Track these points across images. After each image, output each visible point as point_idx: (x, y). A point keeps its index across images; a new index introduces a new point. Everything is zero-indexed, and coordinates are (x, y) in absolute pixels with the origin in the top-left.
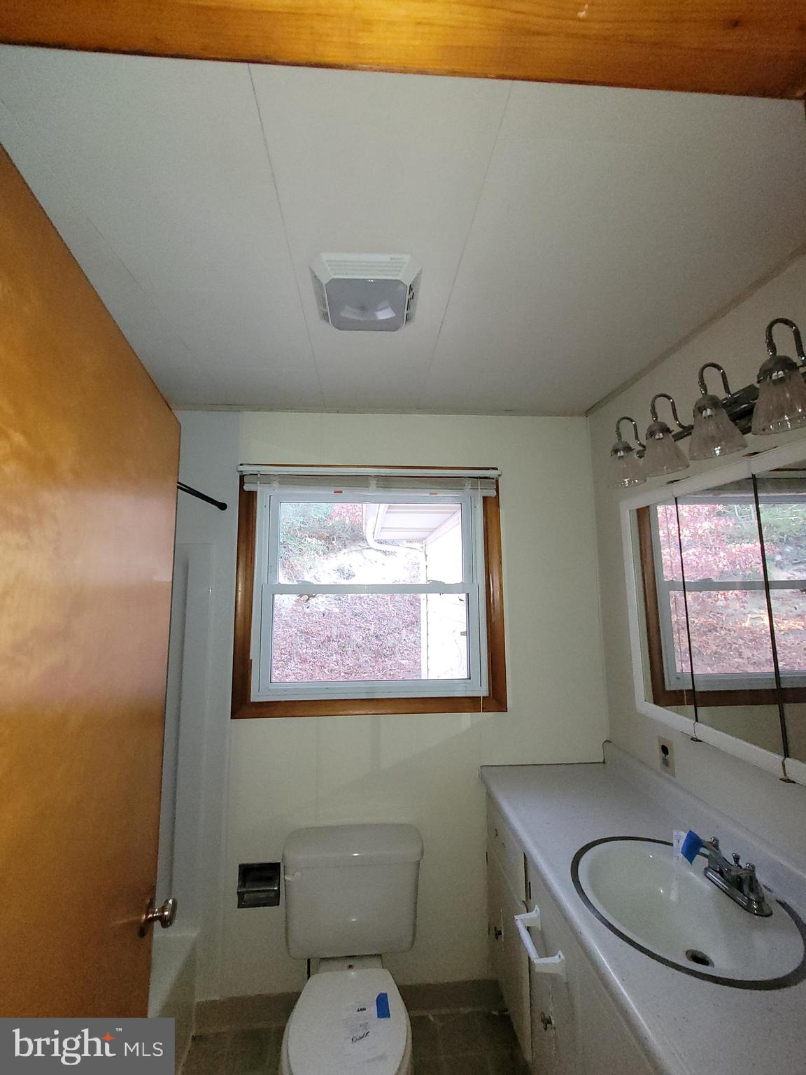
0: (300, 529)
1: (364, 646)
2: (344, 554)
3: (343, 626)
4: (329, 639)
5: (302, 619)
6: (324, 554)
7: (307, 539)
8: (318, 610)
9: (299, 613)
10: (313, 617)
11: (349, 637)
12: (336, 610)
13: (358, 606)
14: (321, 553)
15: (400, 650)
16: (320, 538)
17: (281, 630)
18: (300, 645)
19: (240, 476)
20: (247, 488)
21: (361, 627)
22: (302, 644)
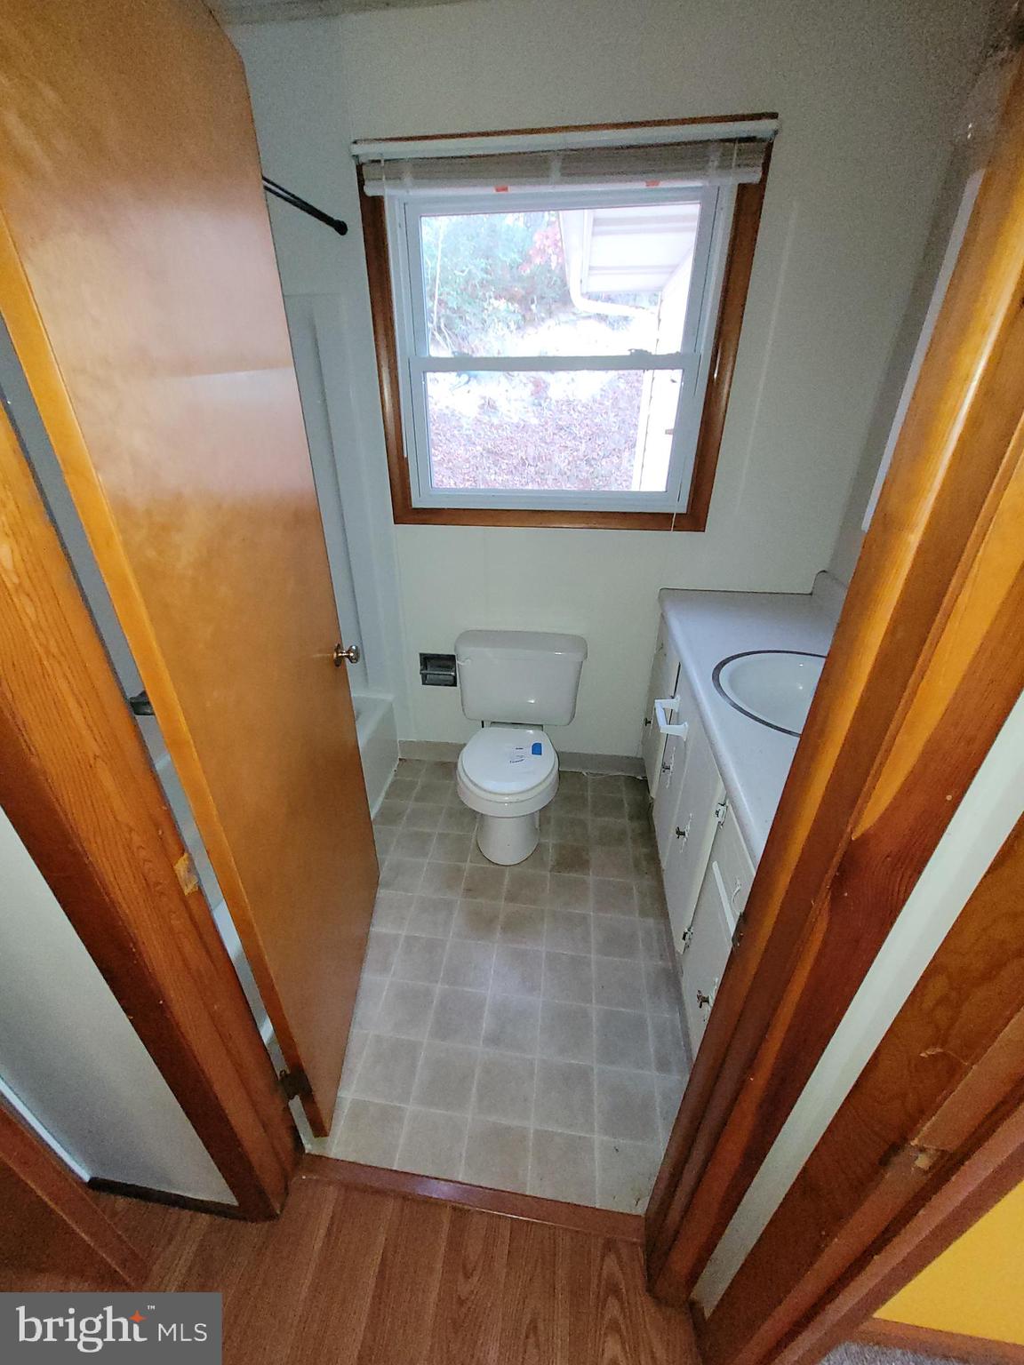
0: (481, 284)
1: (569, 473)
2: (549, 327)
3: (543, 445)
4: (524, 462)
5: (489, 433)
6: (519, 328)
7: (493, 301)
8: (509, 420)
9: (485, 424)
10: (503, 430)
11: (550, 460)
12: (535, 421)
13: (565, 416)
14: (513, 327)
15: (616, 480)
16: (511, 299)
17: (462, 448)
18: (487, 470)
19: (357, 167)
20: (370, 191)
21: (566, 447)
22: (489, 468)
